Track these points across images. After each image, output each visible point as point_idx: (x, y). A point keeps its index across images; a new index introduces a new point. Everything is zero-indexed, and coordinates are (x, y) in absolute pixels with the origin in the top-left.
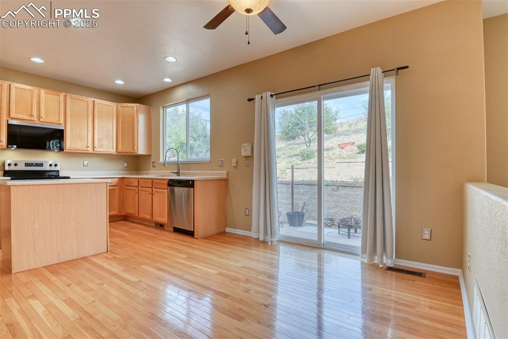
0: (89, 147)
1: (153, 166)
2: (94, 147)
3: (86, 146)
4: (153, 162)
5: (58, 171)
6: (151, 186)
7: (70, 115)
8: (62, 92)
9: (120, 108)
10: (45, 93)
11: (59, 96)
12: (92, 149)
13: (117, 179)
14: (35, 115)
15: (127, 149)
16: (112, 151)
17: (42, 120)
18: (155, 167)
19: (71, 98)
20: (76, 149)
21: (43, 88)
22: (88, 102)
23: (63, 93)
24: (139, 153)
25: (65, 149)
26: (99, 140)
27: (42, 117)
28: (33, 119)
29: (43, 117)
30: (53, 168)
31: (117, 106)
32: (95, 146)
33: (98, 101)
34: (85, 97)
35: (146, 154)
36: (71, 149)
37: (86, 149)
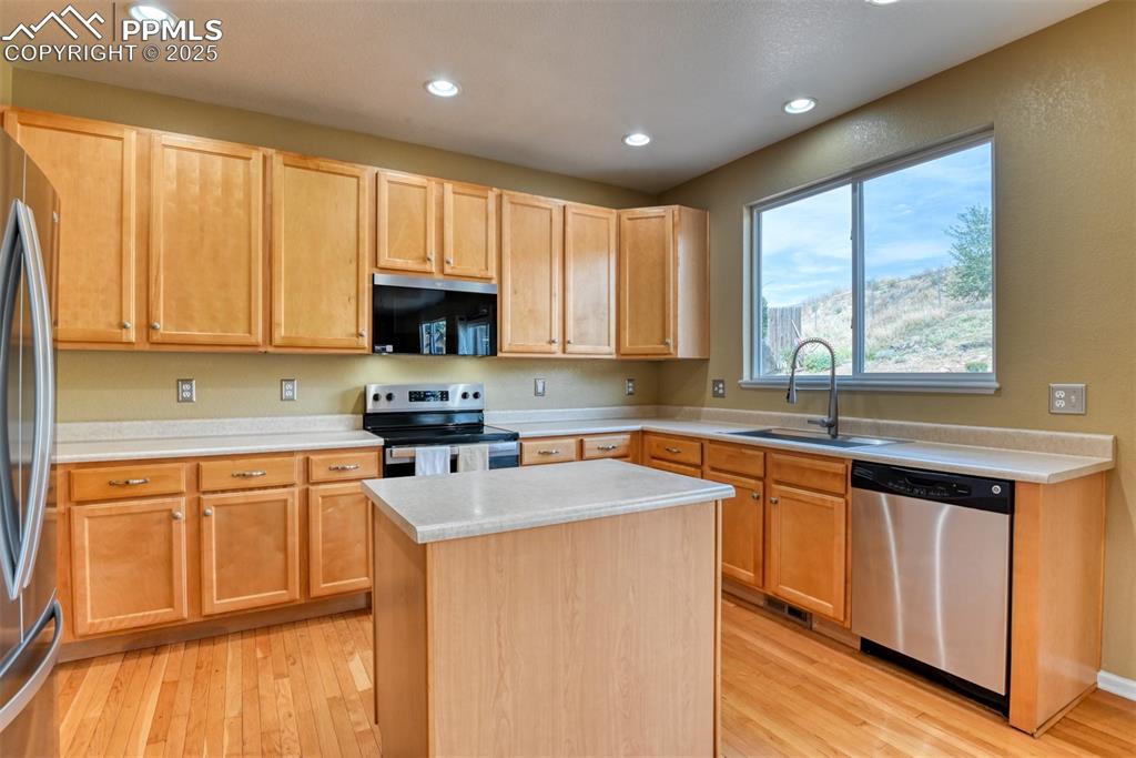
0: (554, 342)
1: (716, 395)
2: (565, 342)
3: (548, 339)
4: (716, 383)
5: (481, 411)
6: (760, 472)
7: (512, 252)
8: (490, 186)
9: (626, 224)
10: (454, 193)
11: (486, 198)
12: (561, 348)
13: (627, 437)
14: (433, 258)
15: (648, 346)
16: (606, 349)
17: (448, 270)
18: (722, 396)
19: (512, 203)
20: (525, 349)
21: (450, 179)
22: (551, 210)
23: (494, 189)
24: (679, 356)
25: (501, 350)
26: (579, 320)
27: (448, 263)
28: (427, 267)
29: (452, 262)
30: (471, 404)
31: (619, 217)
32: (568, 338)
33: (573, 207)
34: (542, 198)
35: (697, 357)
36: (515, 349)
37: (547, 347)
